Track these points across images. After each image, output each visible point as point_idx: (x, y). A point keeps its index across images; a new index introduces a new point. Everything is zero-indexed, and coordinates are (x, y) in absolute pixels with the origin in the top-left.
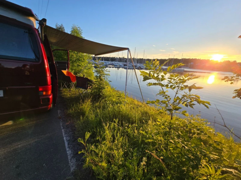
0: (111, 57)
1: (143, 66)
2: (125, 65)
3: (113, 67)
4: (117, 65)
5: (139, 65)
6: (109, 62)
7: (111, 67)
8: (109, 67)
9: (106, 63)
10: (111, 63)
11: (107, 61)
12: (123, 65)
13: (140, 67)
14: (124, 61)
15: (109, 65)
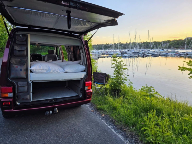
0: (104, 44)
1: (148, 52)
2: (123, 53)
3: (108, 57)
4: (113, 53)
5: (142, 51)
6: (102, 51)
7: (106, 57)
8: (103, 57)
9: (99, 52)
10: (105, 52)
11: (99, 49)
12: (120, 53)
13: (145, 54)
14: (121, 48)
15: (102, 54)
